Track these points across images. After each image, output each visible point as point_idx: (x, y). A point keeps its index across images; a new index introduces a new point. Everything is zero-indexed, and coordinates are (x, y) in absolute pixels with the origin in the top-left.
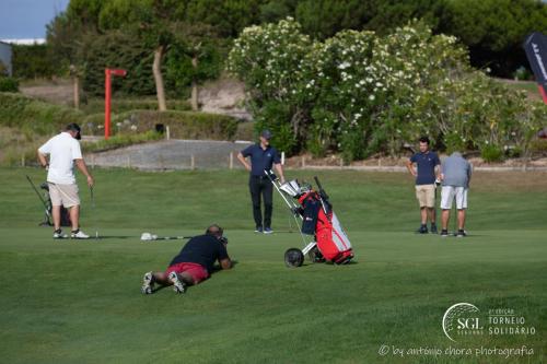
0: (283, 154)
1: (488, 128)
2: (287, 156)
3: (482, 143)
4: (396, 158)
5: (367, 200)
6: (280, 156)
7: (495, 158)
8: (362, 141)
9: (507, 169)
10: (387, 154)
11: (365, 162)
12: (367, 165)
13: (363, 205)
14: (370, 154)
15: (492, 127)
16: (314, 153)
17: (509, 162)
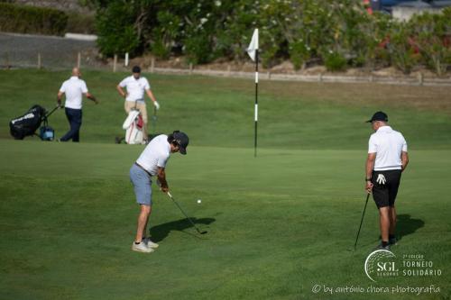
0: (127, 55)
1: (332, 38)
2: (131, 57)
3: (327, 52)
4: (240, 63)
5: (232, 109)
6: (124, 57)
7: (337, 67)
8: (206, 46)
9: (350, 78)
10: (231, 59)
11: (209, 66)
12: (212, 69)
13: (229, 115)
14: (213, 59)
15: (336, 36)
16: (157, 55)
17: (352, 71)
